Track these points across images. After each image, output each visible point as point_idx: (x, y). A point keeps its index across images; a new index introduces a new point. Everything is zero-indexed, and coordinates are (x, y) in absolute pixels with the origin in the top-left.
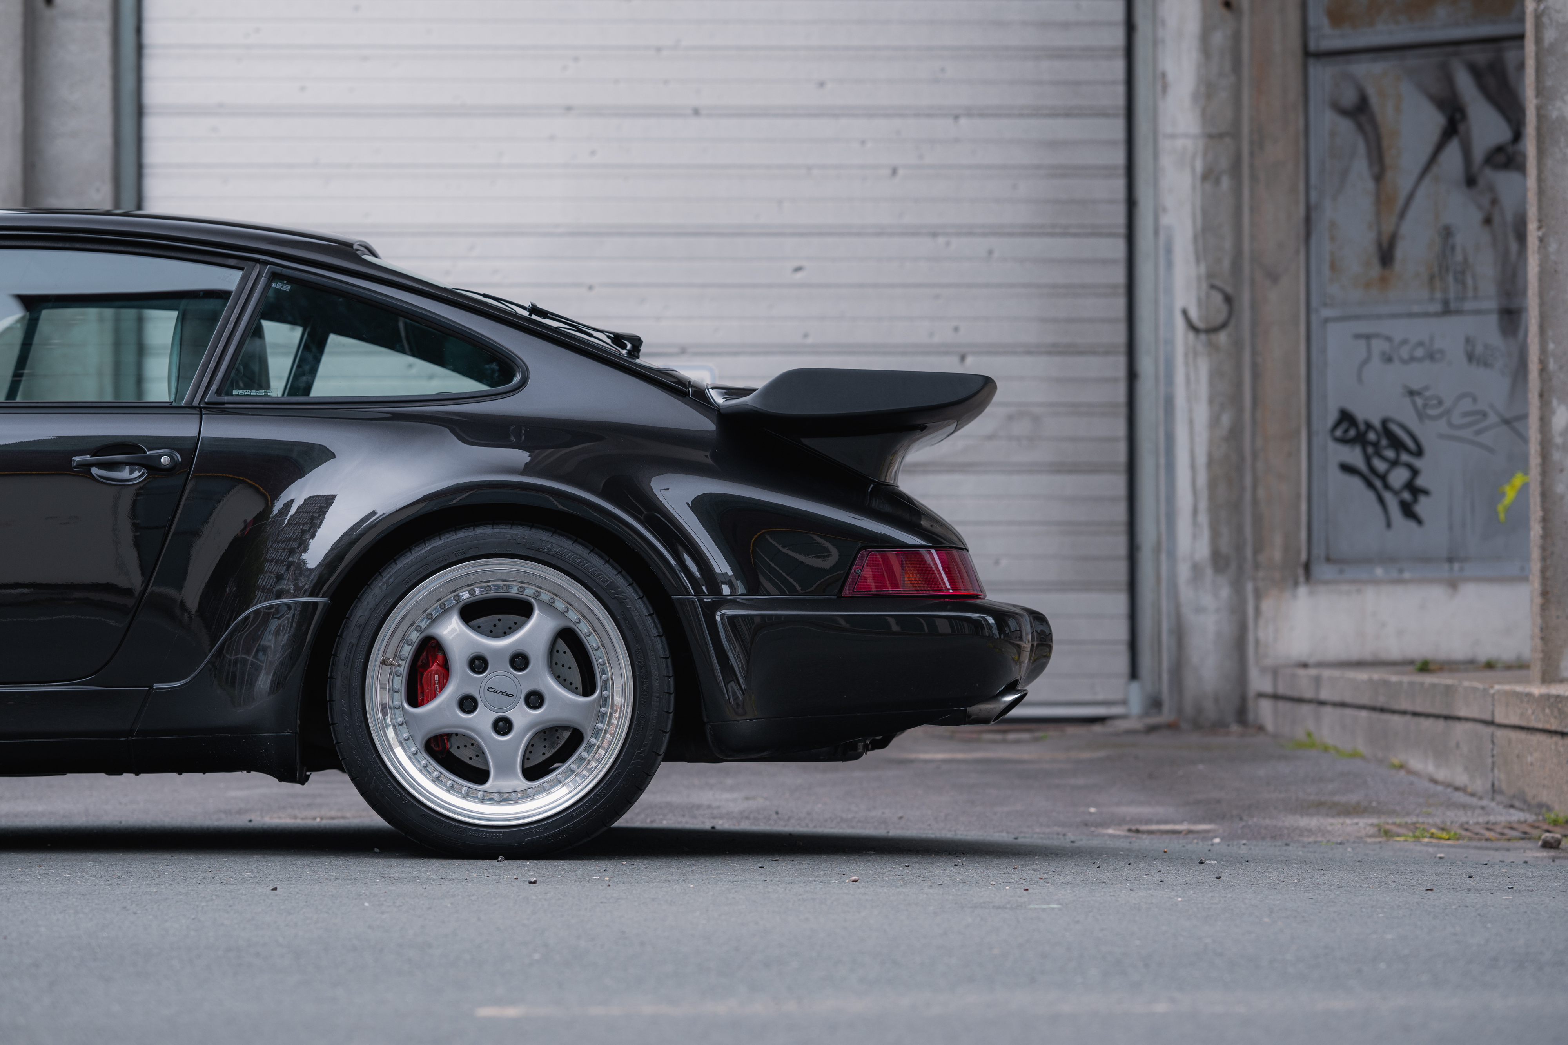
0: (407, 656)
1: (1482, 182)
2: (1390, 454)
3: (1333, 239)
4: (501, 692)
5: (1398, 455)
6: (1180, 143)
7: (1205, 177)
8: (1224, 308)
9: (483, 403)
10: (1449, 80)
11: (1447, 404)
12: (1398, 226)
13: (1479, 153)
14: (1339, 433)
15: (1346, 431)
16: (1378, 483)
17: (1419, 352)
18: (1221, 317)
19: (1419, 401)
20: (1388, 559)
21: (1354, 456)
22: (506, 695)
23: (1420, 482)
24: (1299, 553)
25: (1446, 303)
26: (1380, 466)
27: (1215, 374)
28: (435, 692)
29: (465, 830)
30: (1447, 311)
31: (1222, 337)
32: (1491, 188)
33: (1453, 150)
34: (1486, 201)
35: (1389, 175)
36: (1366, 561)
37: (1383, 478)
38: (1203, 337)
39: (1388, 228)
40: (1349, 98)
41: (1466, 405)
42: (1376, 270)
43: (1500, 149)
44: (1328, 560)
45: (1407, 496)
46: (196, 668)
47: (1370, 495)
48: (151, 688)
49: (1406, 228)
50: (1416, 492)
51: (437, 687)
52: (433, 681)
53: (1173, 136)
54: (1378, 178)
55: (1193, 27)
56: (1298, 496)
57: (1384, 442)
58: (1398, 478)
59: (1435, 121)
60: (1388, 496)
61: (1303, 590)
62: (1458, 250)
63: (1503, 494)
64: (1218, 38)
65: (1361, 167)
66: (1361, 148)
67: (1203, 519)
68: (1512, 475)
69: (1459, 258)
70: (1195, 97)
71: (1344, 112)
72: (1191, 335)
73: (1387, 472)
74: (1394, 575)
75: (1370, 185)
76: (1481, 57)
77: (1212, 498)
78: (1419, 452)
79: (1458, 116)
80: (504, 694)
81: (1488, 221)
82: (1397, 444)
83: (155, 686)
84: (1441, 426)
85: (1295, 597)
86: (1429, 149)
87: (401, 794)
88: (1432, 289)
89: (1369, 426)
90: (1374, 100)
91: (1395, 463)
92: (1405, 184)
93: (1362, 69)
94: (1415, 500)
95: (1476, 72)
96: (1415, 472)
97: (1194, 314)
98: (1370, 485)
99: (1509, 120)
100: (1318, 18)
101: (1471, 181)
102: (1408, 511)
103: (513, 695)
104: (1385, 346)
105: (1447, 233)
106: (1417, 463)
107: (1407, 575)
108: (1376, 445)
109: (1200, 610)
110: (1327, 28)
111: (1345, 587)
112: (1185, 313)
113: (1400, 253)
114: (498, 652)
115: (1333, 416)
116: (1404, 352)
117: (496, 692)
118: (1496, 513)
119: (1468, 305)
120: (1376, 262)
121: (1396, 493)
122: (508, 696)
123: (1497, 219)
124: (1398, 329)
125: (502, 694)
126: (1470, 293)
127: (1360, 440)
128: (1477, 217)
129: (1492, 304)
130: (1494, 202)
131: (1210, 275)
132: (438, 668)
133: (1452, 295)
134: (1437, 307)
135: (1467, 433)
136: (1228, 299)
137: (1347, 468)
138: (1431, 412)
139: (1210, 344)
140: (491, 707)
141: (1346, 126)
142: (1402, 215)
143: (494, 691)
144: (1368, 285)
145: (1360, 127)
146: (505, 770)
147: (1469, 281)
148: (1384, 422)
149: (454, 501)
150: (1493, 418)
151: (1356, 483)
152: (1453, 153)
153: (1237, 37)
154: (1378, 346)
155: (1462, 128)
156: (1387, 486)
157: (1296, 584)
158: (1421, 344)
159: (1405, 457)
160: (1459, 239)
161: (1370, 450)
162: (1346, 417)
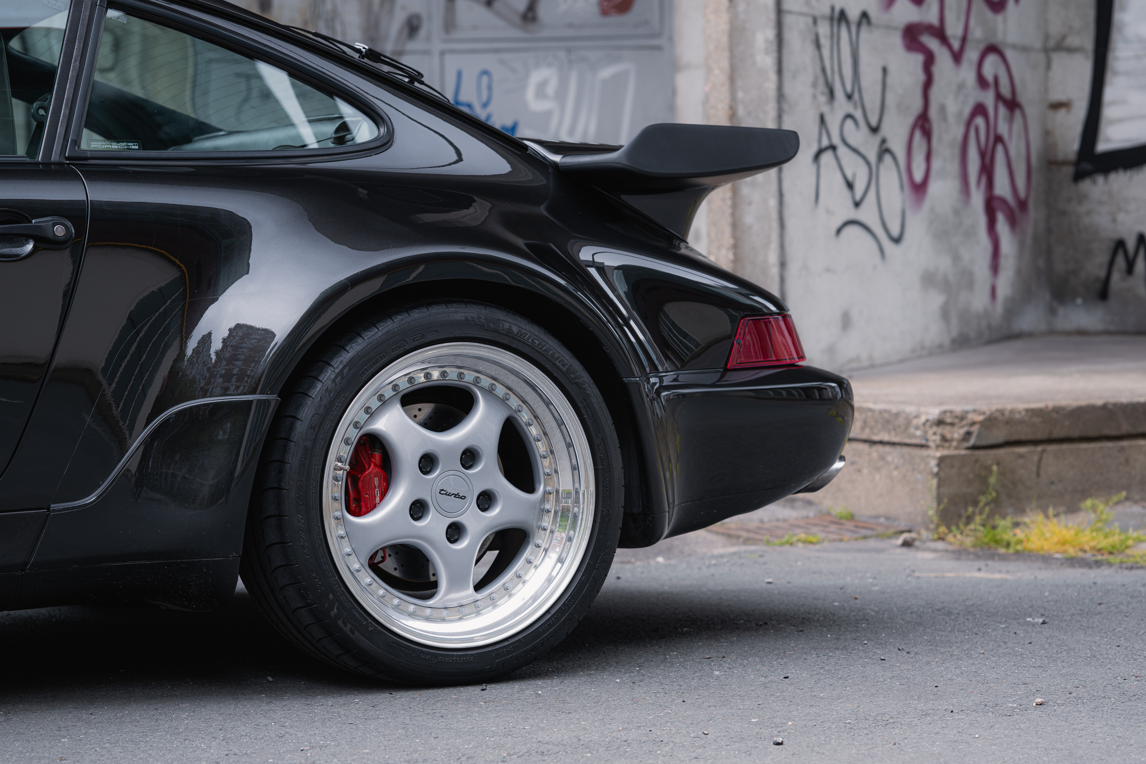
0: (346, 457)
4: (453, 494)
9: (360, 159)
22: (458, 497)
28: (375, 497)
29: (435, 656)
46: (101, 483)
48: (48, 509)
51: (377, 491)
52: (373, 485)
80: (457, 496)
83: (53, 506)
87: (366, 620)
103: (465, 497)
114: (449, 448)
117: (448, 495)
122: (461, 498)
125: (455, 497)
132: (377, 470)
140: (443, 512)
143: (446, 494)
146: (456, 583)
149: (411, 278)
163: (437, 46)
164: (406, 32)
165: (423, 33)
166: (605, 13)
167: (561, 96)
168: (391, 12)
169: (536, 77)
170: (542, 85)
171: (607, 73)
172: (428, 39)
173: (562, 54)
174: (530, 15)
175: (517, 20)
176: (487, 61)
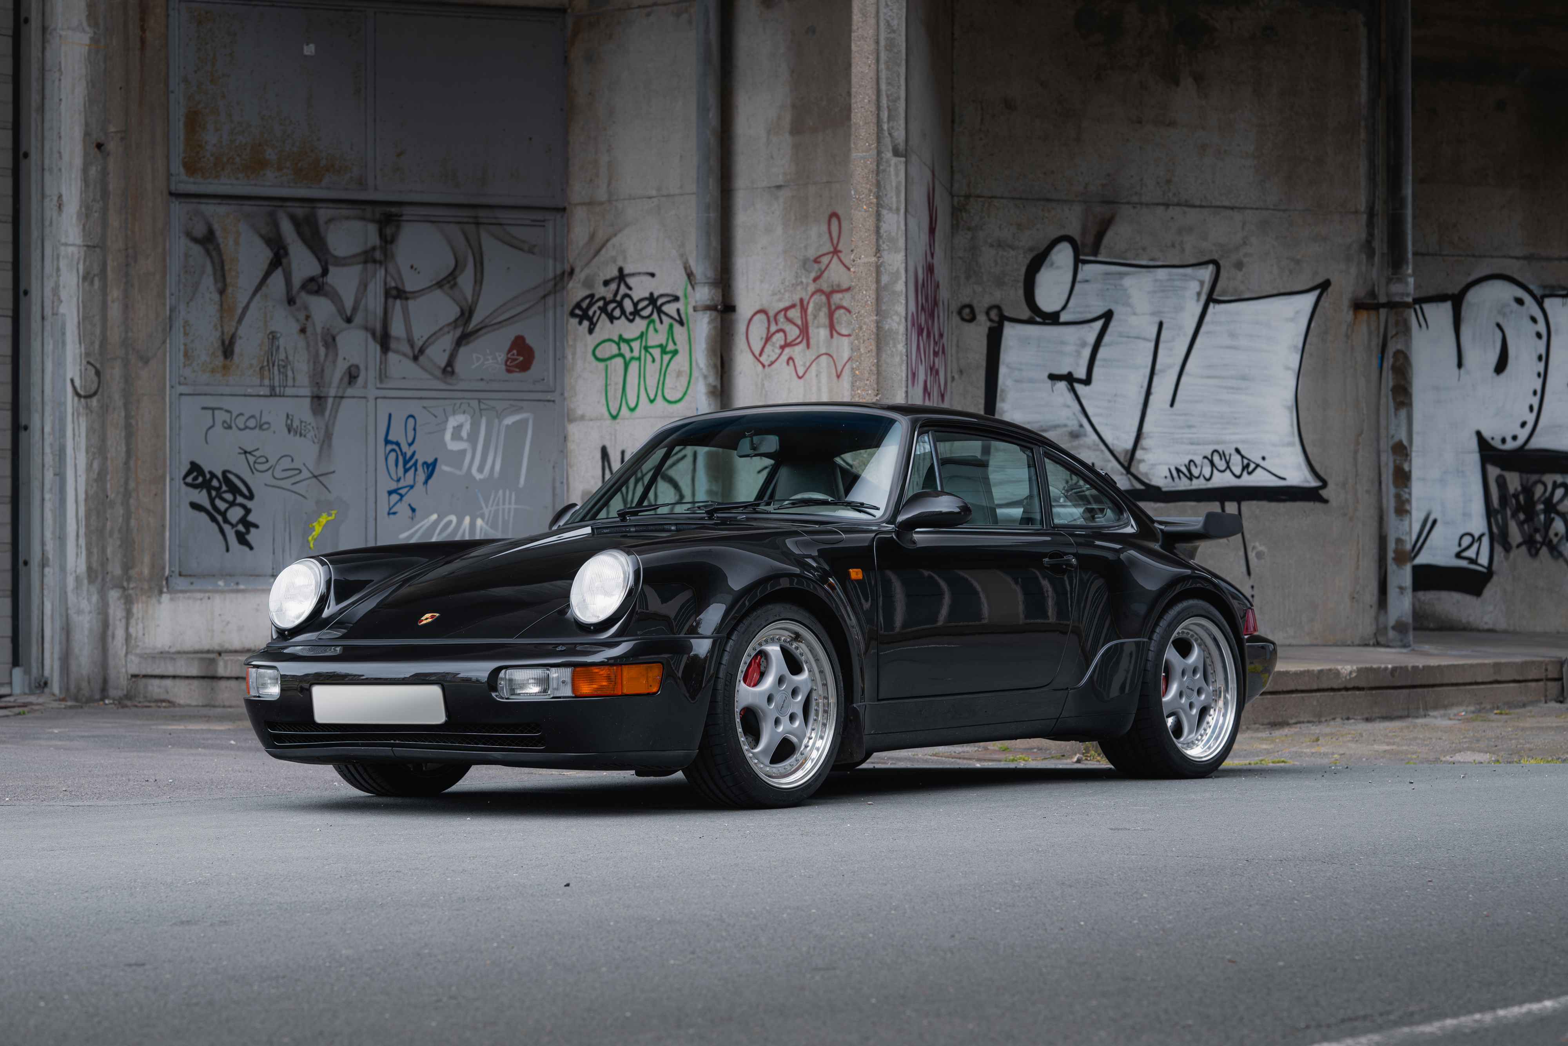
1: (298, 301)
2: (229, 497)
3: (186, 334)
5: (235, 498)
6: (70, 249)
7: (85, 278)
8: (95, 379)
10: (276, 225)
11: (272, 462)
12: (237, 329)
13: (297, 282)
14: (189, 480)
15: (195, 479)
16: (220, 518)
17: (252, 423)
18: (94, 387)
19: (251, 459)
20: (228, 575)
21: (202, 497)
23: (251, 518)
24: (164, 568)
25: (273, 388)
26: (222, 505)
27: (90, 430)
30: (273, 394)
31: (94, 402)
32: (306, 308)
33: (278, 277)
34: (302, 317)
35: (230, 290)
36: (210, 575)
37: (224, 514)
38: (83, 400)
39: (229, 329)
40: (200, 230)
41: (286, 463)
42: (220, 360)
43: (312, 279)
44: (180, 575)
45: (241, 528)
47: (214, 526)
49: (241, 331)
50: (249, 525)
53: (66, 245)
54: (222, 292)
55: (78, 161)
56: (163, 526)
57: (224, 488)
58: (235, 514)
59: (265, 255)
60: (227, 528)
61: (165, 597)
62: (281, 349)
63: (313, 529)
64: (93, 171)
65: (208, 282)
66: (209, 269)
67: (82, 541)
68: (319, 516)
69: (282, 356)
70: (79, 214)
71: (195, 240)
72: (76, 399)
73: (227, 509)
74: (233, 586)
75: (216, 297)
76: (300, 211)
77: (87, 526)
78: (251, 497)
79: (282, 252)
80: (1191, 689)
81: (303, 331)
82: (234, 489)
84: (267, 477)
85: (159, 602)
86: (261, 275)
88: (262, 378)
89: (213, 475)
90: (218, 234)
91: (232, 504)
92: (242, 299)
93: (210, 209)
94: (248, 532)
95: (296, 223)
96: (248, 511)
97: (77, 383)
98: (213, 519)
99: (319, 260)
100: (177, 167)
101: (291, 301)
102: (242, 539)
103: (1194, 690)
104: (227, 417)
105: (273, 337)
106: (249, 504)
107: (242, 587)
108: (218, 489)
109: (80, 612)
110: (183, 177)
111: (199, 595)
112: (72, 381)
113: (237, 349)
115: (186, 467)
116: (240, 422)
118: (308, 542)
119: (289, 391)
120: (219, 353)
121: (233, 526)
123: (309, 330)
124: (236, 405)
126: (290, 383)
127: (206, 485)
128: (296, 327)
129: (307, 392)
130: (308, 317)
131: (87, 354)
133: (277, 383)
134: (266, 391)
135: (286, 484)
136: (98, 373)
137: (195, 506)
138: (258, 467)
139: (88, 407)
140: (1187, 697)
141: (197, 250)
142: (240, 321)
143: (1188, 688)
144: (213, 371)
145: (208, 251)
147: (290, 373)
148: (224, 473)
150: (305, 474)
151: (203, 516)
152: (277, 279)
153: (104, 172)
154: (220, 416)
155: (284, 261)
156: (226, 521)
157: (161, 592)
158: (253, 417)
159: (240, 500)
160: (282, 342)
161: (214, 493)
162: (195, 468)
163: (372, 393)
164: (346, 380)
165: (360, 380)
166: (509, 371)
167: (473, 438)
168: (334, 362)
169: (452, 422)
170: (458, 428)
171: (509, 420)
172: (365, 387)
173: (474, 403)
174: (449, 369)
175: (438, 373)
176: (413, 407)
